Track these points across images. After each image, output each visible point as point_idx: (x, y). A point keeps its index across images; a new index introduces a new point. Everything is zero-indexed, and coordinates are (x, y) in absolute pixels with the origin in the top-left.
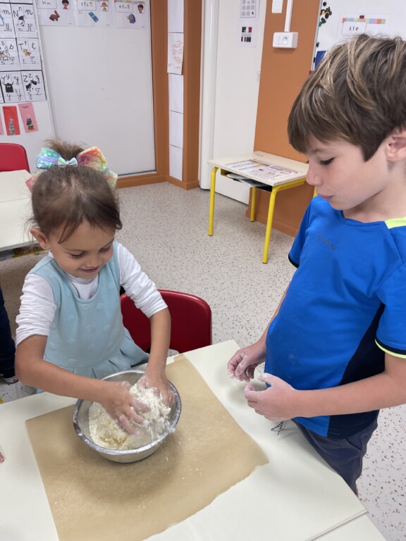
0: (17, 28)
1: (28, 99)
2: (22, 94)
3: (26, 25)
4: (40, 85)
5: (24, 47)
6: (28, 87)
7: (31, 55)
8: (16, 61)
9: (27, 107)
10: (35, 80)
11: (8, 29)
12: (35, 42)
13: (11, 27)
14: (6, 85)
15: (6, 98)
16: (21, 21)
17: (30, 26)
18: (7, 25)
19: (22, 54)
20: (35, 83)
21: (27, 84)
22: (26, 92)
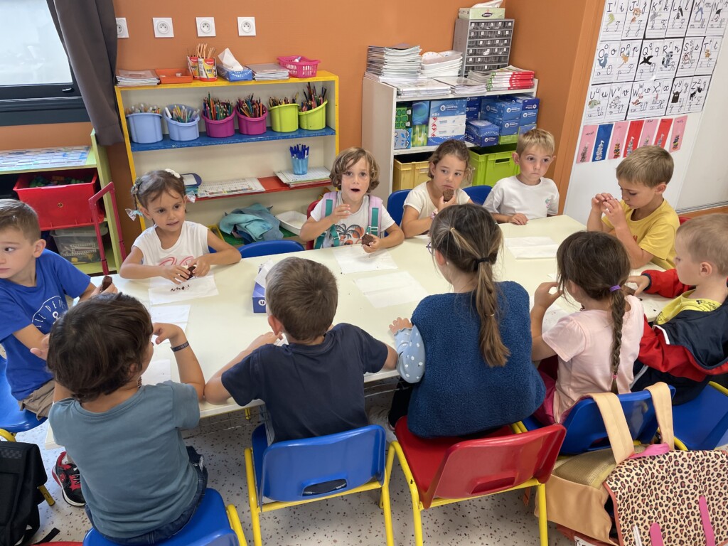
0: (711, 23)
1: (686, 111)
2: (684, 105)
3: (719, 20)
4: (703, 93)
5: (708, 47)
6: (692, 95)
7: (710, 57)
8: (695, 64)
9: (682, 121)
10: (702, 87)
11: (702, 27)
12: (719, 40)
13: (705, 23)
14: (675, 94)
15: (669, 109)
16: (718, 15)
17: (723, 20)
18: (703, 21)
19: (703, 55)
20: (700, 90)
21: (692, 92)
22: (689, 101)
